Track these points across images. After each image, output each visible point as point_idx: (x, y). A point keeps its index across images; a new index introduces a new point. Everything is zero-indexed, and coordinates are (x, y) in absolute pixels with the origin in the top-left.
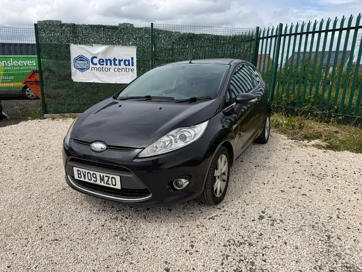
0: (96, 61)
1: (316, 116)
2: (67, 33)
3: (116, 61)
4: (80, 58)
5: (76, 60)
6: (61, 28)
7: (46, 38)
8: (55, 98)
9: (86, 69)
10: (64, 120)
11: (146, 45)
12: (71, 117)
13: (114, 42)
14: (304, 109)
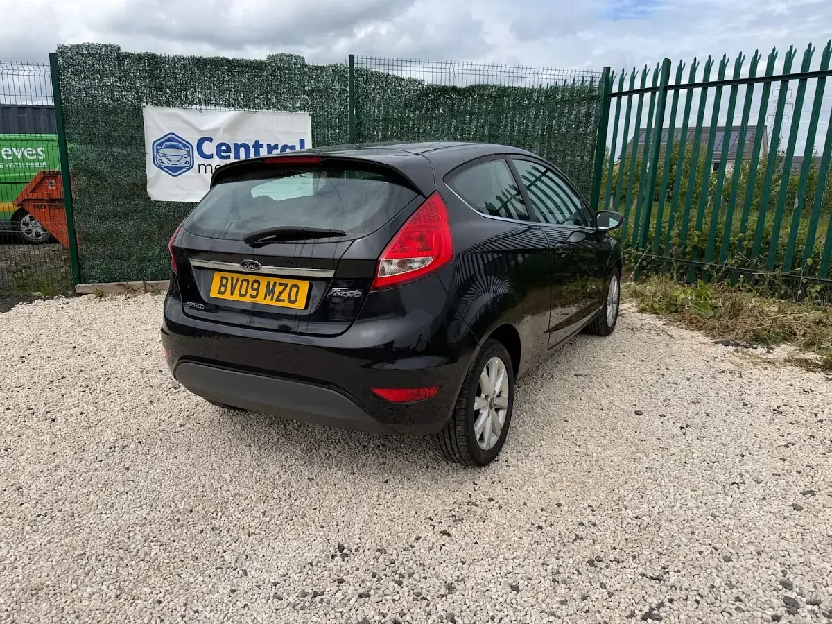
0: (209, 148)
1: (757, 282)
2: (136, 77)
3: (261, 149)
4: (169, 140)
5: (157, 145)
6: (119, 65)
7: (80, 90)
8: (104, 240)
9: (184, 170)
10: (129, 298)
11: (335, 110)
12: (146, 291)
13: (257, 102)
14: (726, 264)
